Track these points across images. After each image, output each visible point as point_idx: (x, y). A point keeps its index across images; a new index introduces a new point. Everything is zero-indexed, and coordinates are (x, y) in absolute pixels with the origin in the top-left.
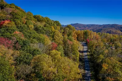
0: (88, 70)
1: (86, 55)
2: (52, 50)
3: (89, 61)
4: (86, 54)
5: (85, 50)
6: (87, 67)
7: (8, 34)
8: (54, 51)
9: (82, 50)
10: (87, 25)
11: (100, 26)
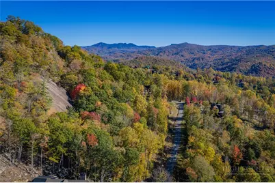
0: (177, 143)
1: (180, 125)
2: (135, 122)
3: (181, 133)
4: (180, 122)
5: (181, 116)
6: (177, 139)
7: (92, 105)
8: (137, 124)
9: (176, 116)
10: (210, 48)
11: (240, 49)
